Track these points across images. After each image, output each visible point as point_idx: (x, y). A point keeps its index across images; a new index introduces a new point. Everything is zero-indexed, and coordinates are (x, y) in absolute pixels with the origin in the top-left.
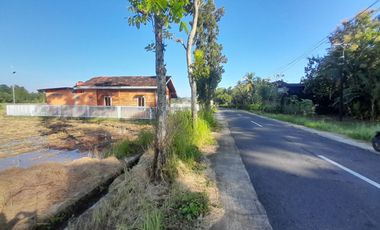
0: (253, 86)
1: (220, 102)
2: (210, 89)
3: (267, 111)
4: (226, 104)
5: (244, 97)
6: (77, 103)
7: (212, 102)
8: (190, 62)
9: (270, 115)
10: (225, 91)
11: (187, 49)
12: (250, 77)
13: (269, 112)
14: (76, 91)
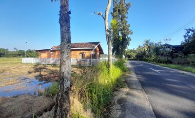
0: (149, 47)
1: (129, 56)
2: (122, 48)
3: (159, 62)
4: (132, 58)
5: (144, 53)
6: (52, 55)
7: (124, 56)
8: (107, 28)
9: (162, 64)
10: (131, 51)
11: (105, 19)
12: (147, 42)
13: (161, 62)
14: (52, 51)
